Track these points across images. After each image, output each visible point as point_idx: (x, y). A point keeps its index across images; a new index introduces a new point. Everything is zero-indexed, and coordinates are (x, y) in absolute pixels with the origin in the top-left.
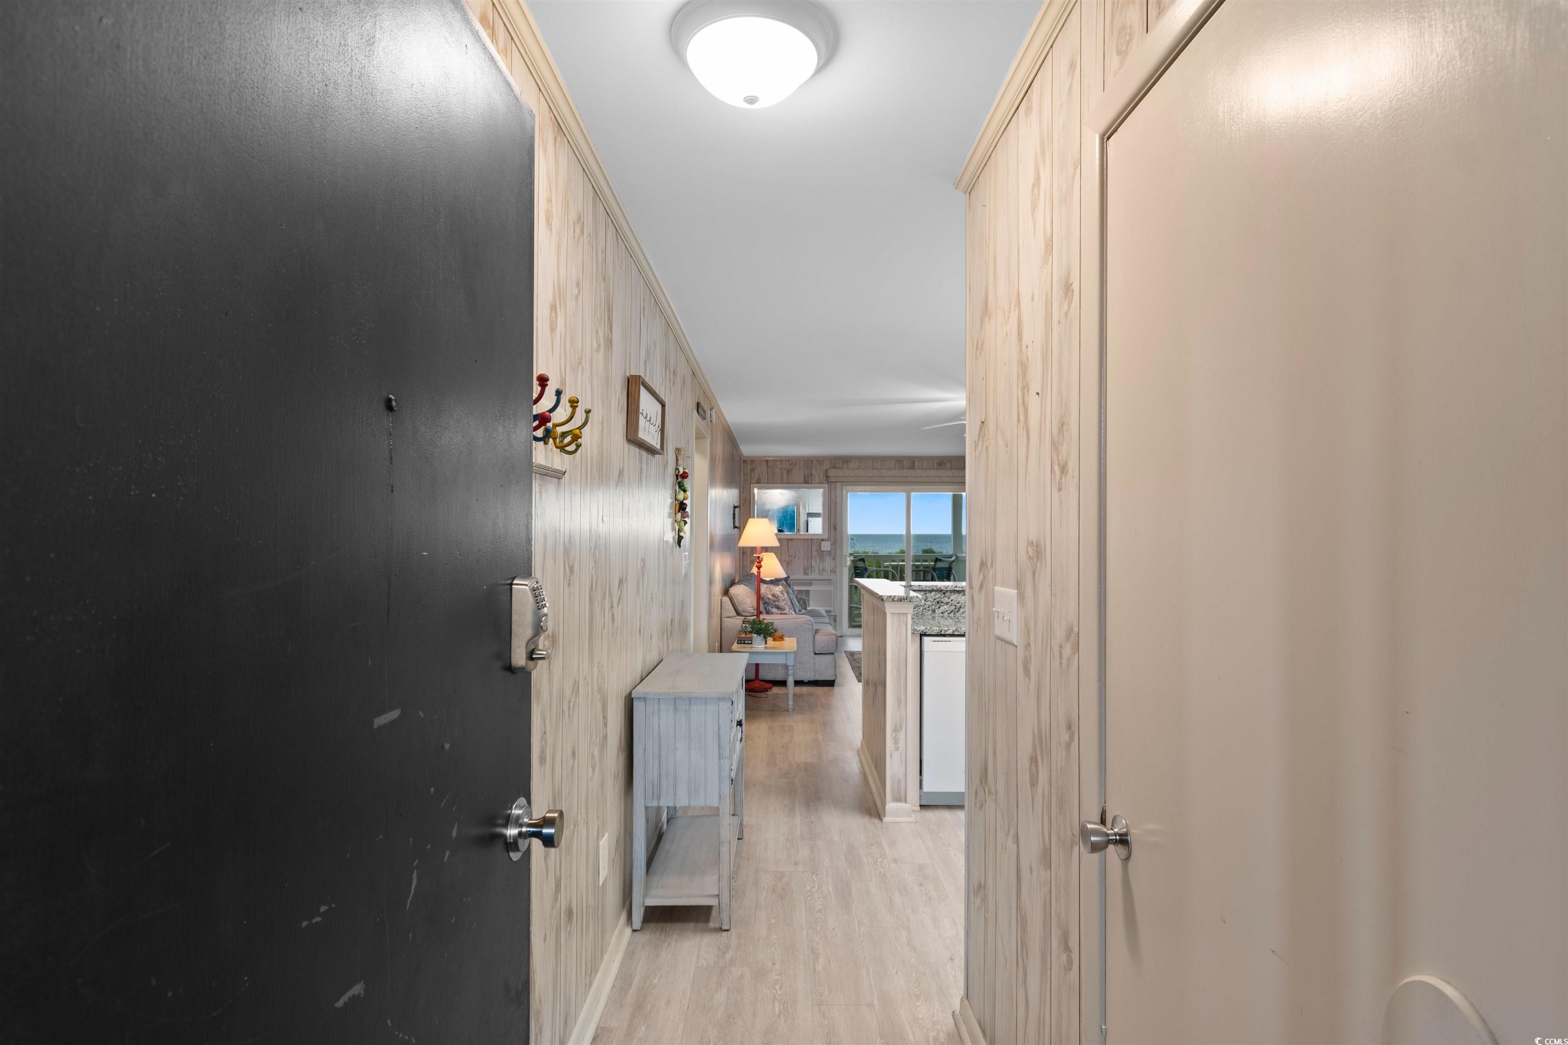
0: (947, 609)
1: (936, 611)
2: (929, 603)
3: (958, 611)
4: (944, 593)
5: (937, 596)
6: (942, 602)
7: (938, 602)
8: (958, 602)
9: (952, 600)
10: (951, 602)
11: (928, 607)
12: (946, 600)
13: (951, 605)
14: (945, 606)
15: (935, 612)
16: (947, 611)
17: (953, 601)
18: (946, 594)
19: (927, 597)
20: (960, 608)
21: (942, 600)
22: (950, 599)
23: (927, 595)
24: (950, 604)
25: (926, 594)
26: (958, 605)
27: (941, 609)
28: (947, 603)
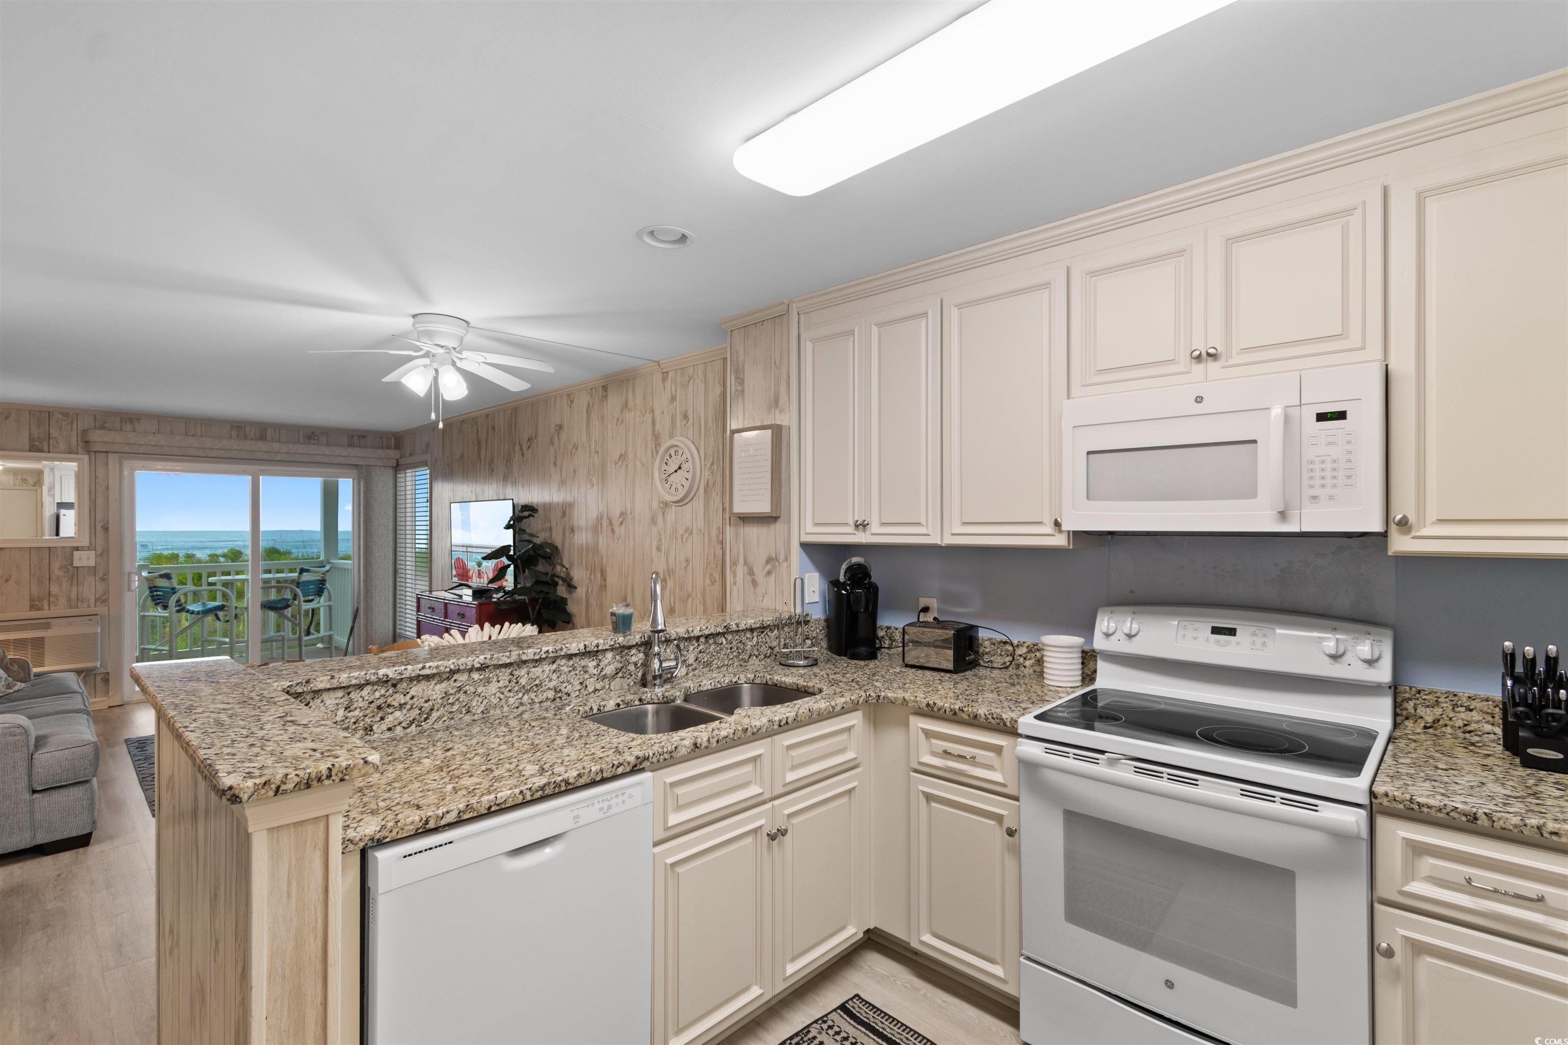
0: (401, 719)
1: (375, 728)
2: (357, 713)
3: (426, 719)
4: (394, 686)
5: (377, 694)
6: (389, 706)
7: (379, 708)
8: (426, 698)
9: (412, 698)
10: (411, 702)
11: (355, 723)
12: (400, 698)
13: (412, 708)
14: (398, 714)
15: (371, 730)
16: (400, 723)
17: (415, 699)
18: (399, 686)
19: (351, 700)
20: (432, 710)
21: (390, 700)
22: (409, 696)
23: (353, 693)
24: (408, 707)
25: (349, 694)
26: (426, 705)
27: (386, 720)
28: (401, 706)
